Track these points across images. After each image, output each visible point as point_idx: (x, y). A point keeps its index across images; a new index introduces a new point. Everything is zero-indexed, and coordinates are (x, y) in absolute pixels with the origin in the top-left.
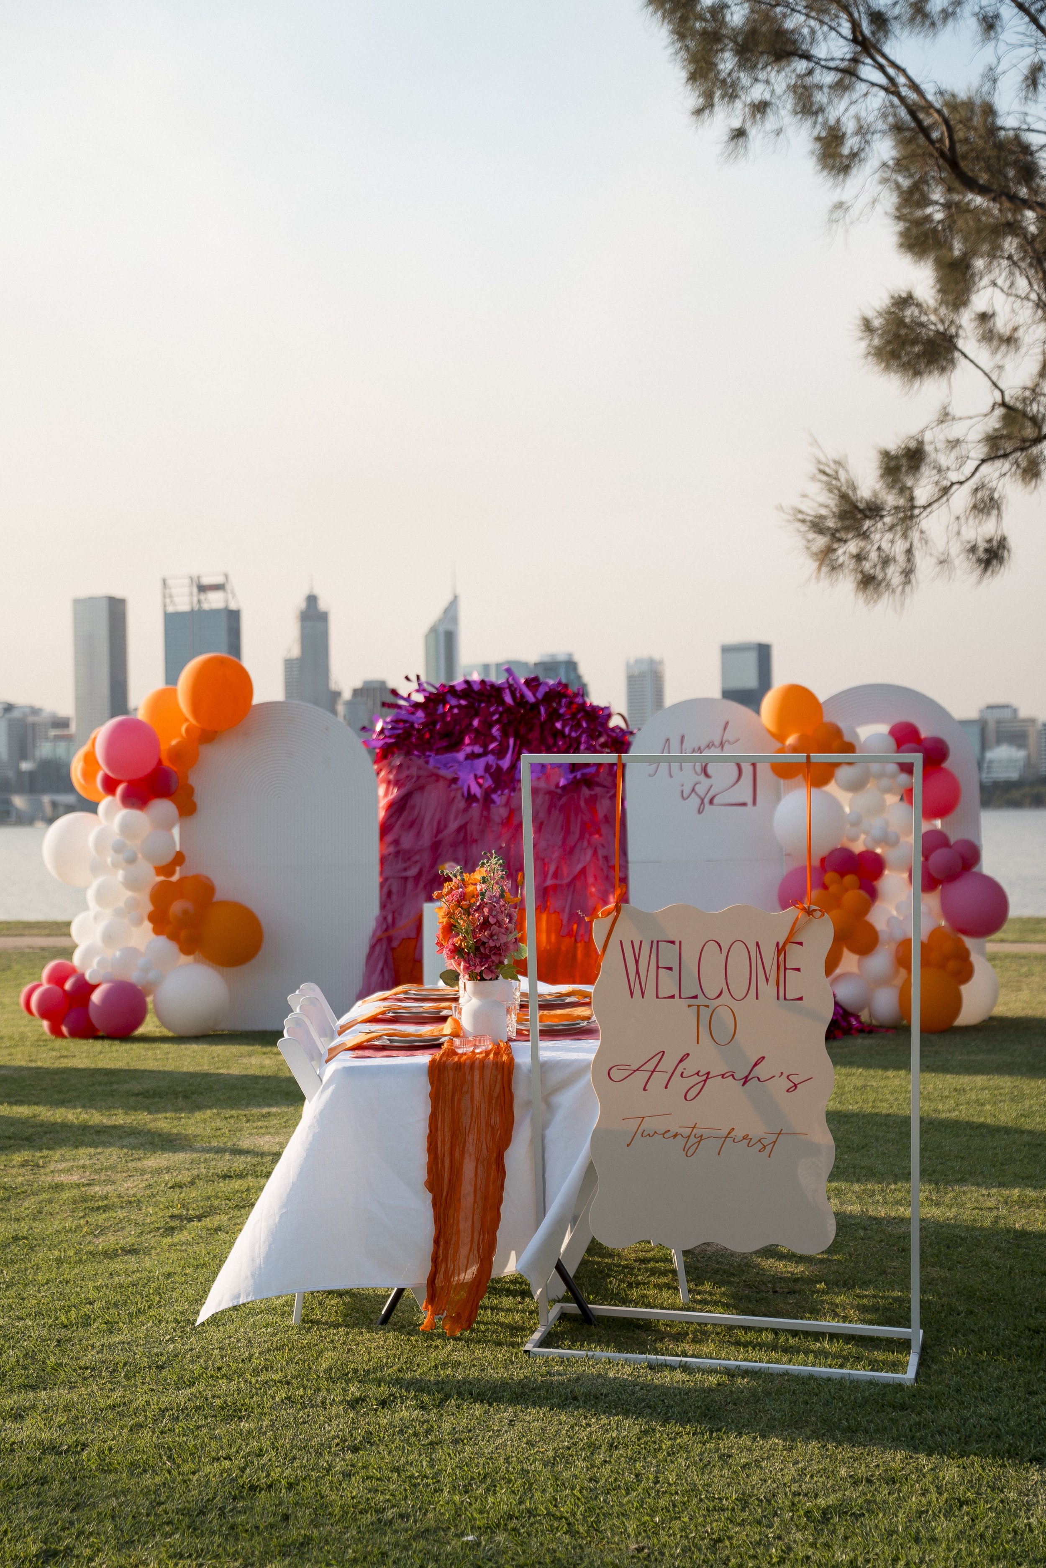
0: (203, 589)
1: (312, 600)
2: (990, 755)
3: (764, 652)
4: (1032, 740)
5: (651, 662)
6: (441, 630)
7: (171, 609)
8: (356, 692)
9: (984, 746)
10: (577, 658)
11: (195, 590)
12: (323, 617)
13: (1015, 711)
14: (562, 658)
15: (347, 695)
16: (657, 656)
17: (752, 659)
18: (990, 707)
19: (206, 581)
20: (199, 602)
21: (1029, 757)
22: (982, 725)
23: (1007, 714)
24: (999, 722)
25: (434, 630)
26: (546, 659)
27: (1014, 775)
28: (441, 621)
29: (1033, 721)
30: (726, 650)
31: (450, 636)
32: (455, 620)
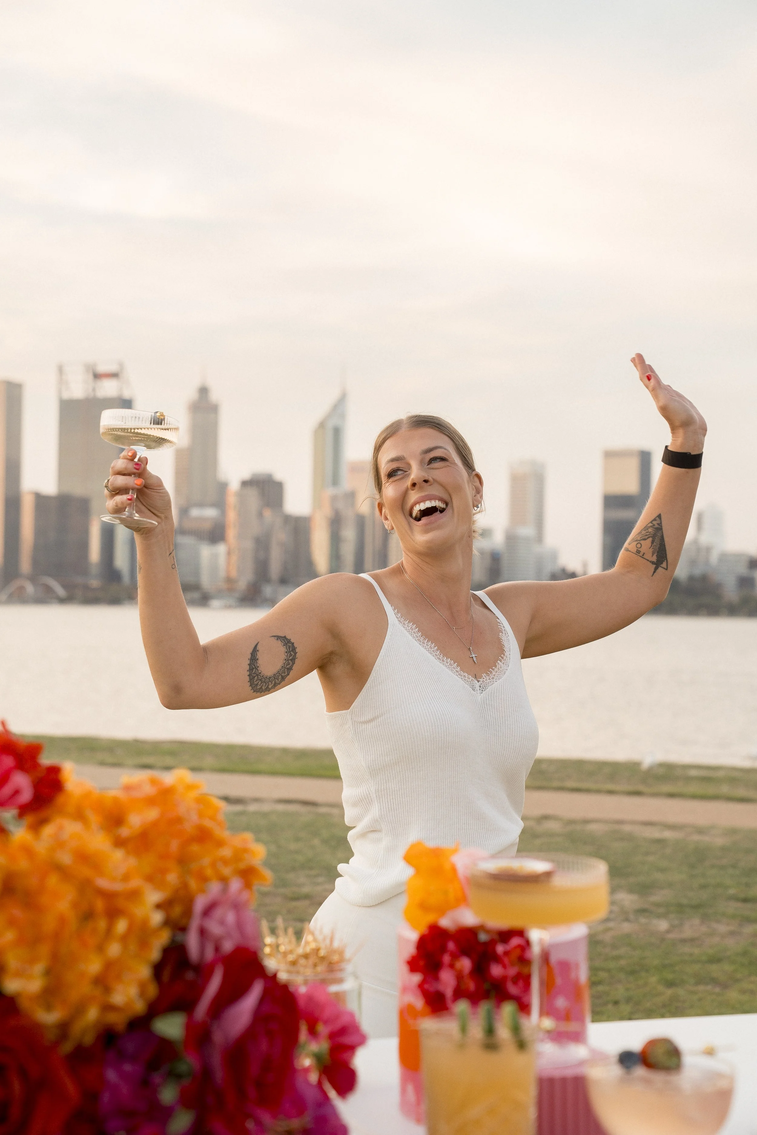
0: (97, 376)
1: (204, 391)
3: (643, 459)
5: (533, 463)
6: (330, 424)
7: (66, 396)
8: (245, 484)
11: (91, 376)
12: (214, 409)
15: (234, 486)
16: (540, 460)
17: (633, 465)
19: (102, 369)
20: (94, 390)
25: (322, 425)
28: (329, 416)
30: (609, 455)
31: (337, 433)
32: (343, 416)
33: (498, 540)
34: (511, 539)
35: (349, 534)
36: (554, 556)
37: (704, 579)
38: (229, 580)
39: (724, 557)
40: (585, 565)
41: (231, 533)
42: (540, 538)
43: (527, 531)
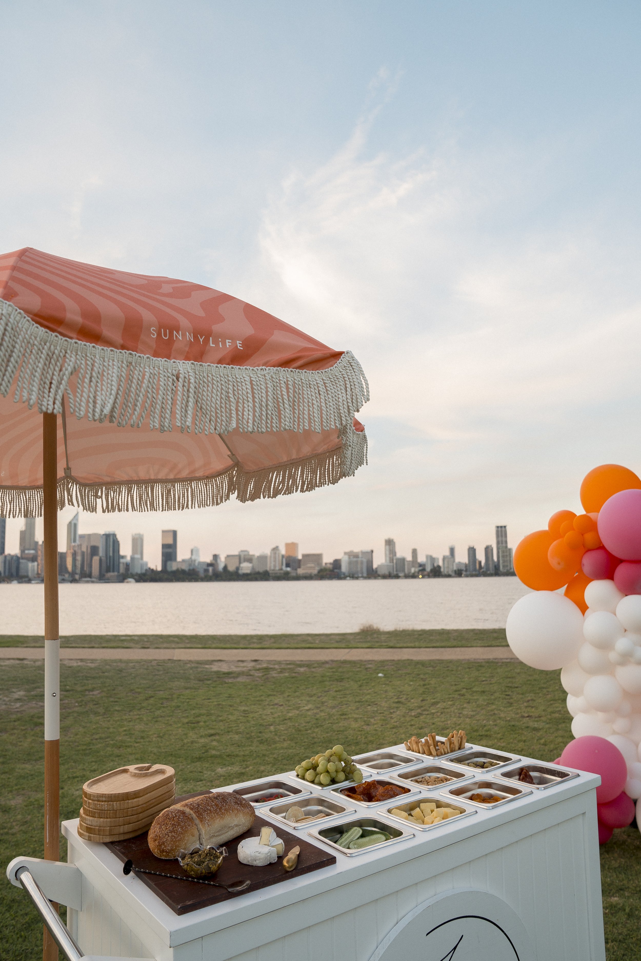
2: (242, 565)
3: (175, 533)
4: (255, 561)
5: (139, 534)
6: (73, 523)
9: (240, 563)
10: (116, 533)
13: (248, 552)
14: (112, 533)
16: (141, 533)
17: (171, 534)
18: (242, 551)
21: (253, 566)
22: (239, 556)
23: (246, 553)
24: (245, 555)
25: (70, 523)
26: (108, 533)
27: (248, 571)
28: (73, 520)
29: (254, 555)
30: (164, 532)
31: (75, 525)
32: (77, 520)
33: (129, 558)
34: (132, 558)
35: (79, 558)
36: (146, 564)
37: (193, 570)
38: (38, 574)
39: (200, 563)
40: (156, 566)
41: (39, 559)
42: (142, 558)
43: (137, 556)
